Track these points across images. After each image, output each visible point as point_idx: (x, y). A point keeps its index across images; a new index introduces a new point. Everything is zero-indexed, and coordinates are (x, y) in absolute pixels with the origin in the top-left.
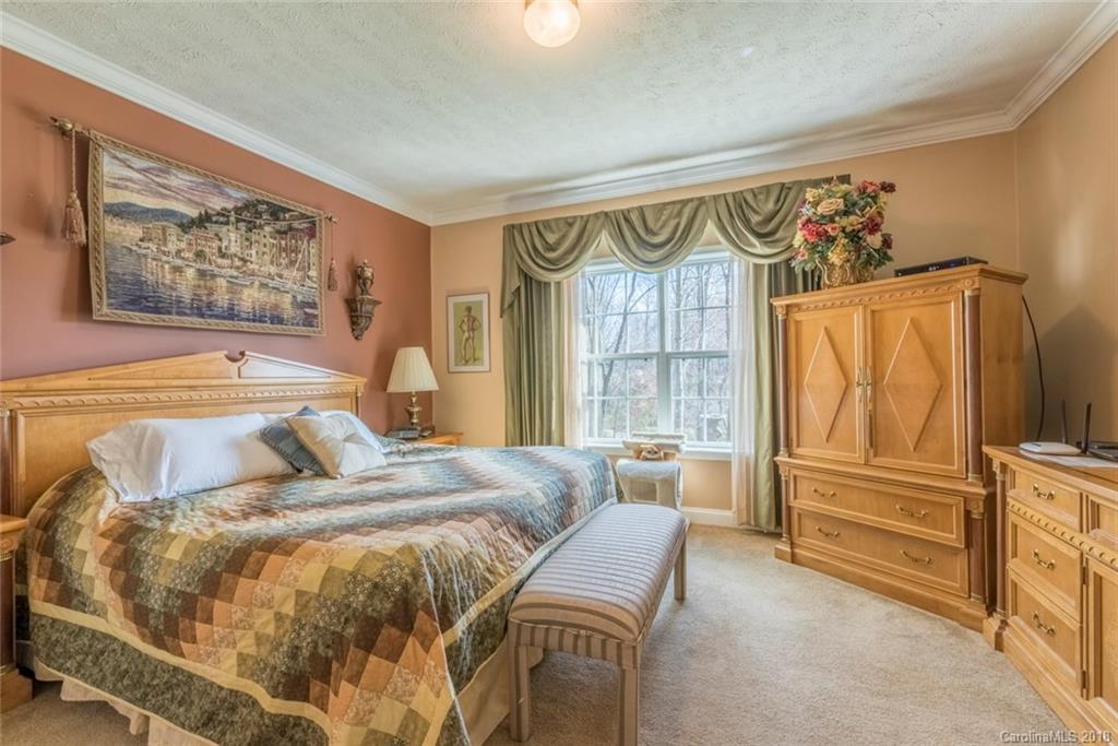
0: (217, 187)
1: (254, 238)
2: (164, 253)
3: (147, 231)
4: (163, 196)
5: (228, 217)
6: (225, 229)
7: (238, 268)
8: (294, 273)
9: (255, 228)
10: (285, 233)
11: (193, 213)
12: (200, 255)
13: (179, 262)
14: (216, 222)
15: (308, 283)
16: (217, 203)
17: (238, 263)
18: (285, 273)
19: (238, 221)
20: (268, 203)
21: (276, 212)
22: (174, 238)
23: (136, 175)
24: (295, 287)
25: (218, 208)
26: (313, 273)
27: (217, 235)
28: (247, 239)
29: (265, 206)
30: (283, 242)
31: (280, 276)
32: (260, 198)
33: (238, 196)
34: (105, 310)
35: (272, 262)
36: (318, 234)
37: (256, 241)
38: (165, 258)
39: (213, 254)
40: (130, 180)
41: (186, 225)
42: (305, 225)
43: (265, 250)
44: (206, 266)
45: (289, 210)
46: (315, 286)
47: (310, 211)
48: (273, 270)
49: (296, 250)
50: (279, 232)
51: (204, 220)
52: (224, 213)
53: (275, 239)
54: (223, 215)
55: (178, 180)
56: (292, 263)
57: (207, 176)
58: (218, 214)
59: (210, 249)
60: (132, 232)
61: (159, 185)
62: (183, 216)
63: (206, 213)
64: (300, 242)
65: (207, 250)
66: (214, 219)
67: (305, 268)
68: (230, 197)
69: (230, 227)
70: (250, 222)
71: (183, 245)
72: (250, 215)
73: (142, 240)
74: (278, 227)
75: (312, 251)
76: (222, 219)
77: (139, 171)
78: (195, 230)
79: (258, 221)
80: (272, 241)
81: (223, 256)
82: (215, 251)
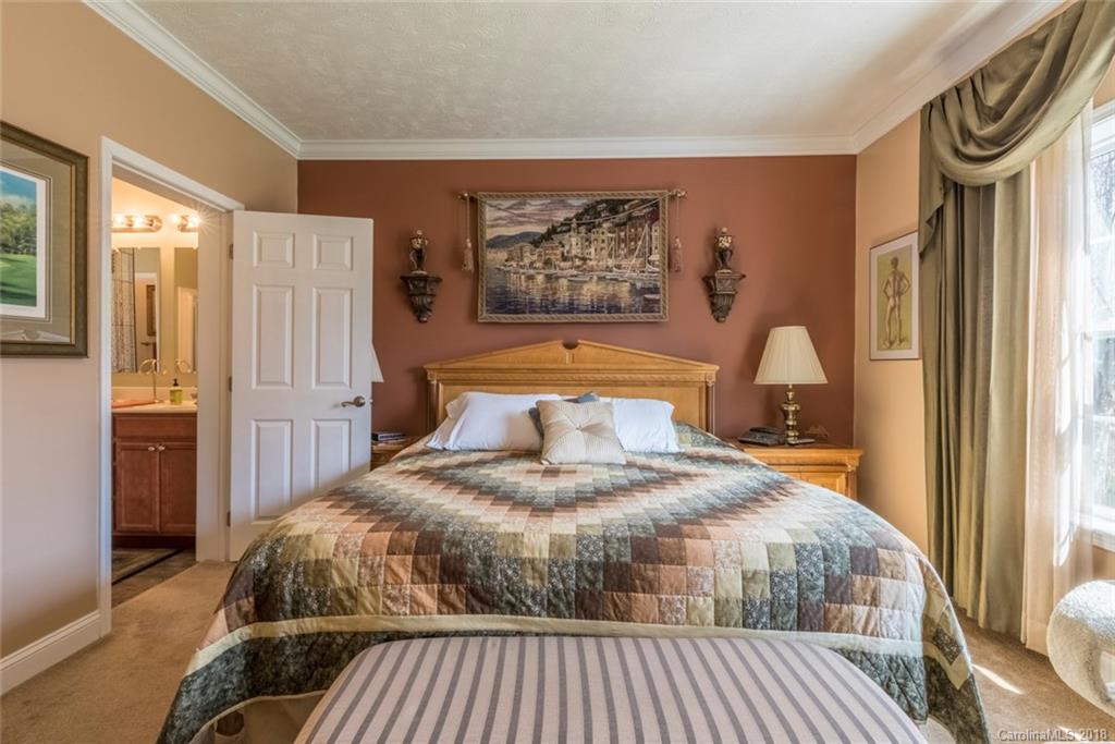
0: (562, 202)
1: (593, 237)
2: (522, 267)
3: (510, 253)
4: (521, 223)
5: (570, 225)
6: (567, 236)
7: (578, 267)
8: (634, 261)
9: (594, 227)
10: (625, 224)
11: (542, 229)
12: (548, 263)
13: (532, 272)
14: (561, 232)
15: (650, 268)
16: (561, 216)
17: (578, 262)
18: (624, 263)
19: (579, 225)
20: (606, 201)
21: (614, 207)
22: (528, 254)
23: (503, 214)
24: (634, 274)
25: (562, 220)
26: (655, 257)
27: (560, 243)
28: (587, 240)
29: (604, 205)
30: (622, 234)
31: (619, 267)
32: (598, 199)
33: (578, 203)
34: (485, 315)
35: (610, 256)
36: (661, 215)
37: (596, 240)
38: (522, 271)
39: (557, 260)
40: (500, 218)
41: (537, 241)
42: (647, 210)
43: (602, 245)
44: (552, 271)
45: (629, 201)
46: (657, 270)
47: (650, 195)
48: (611, 262)
49: (635, 239)
50: (618, 225)
51: (552, 232)
52: (567, 223)
53: (614, 232)
54: (566, 225)
55: (533, 206)
56: (631, 252)
57: (552, 196)
58: (562, 225)
59: (555, 255)
60: (502, 255)
61: (519, 216)
62: (535, 234)
63: (553, 226)
64: (640, 229)
65: (552, 257)
66: (559, 230)
67: (645, 255)
68: (572, 207)
69: (572, 233)
70: (589, 224)
71: (535, 258)
72: (588, 219)
73: (507, 261)
74: (617, 221)
75: (654, 234)
76: (564, 228)
77: (504, 210)
78: (544, 244)
79: (597, 221)
80: (610, 235)
81: (565, 259)
82: (559, 257)
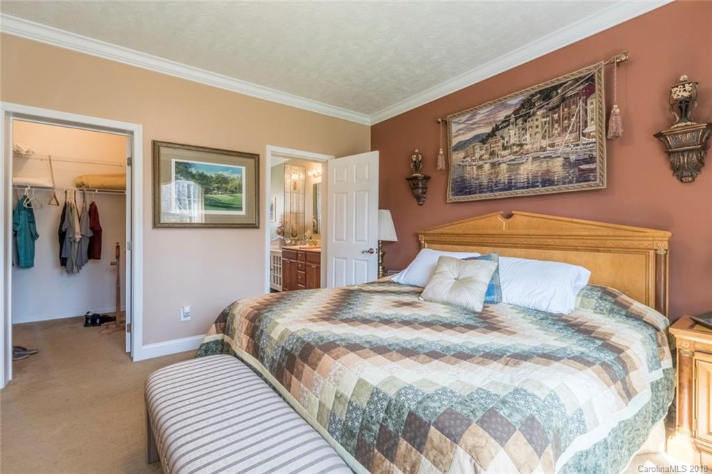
0: (502, 104)
1: (528, 125)
2: (474, 161)
3: (467, 151)
4: (473, 129)
5: (509, 121)
6: (506, 130)
7: (516, 152)
8: (568, 137)
9: (529, 117)
10: (558, 106)
11: (488, 130)
12: (492, 154)
13: (481, 163)
14: (502, 128)
15: (585, 140)
16: (501, 116)
17: (515, 149)
18: (557, 141)
19: (516, 119)
20: (540, 92)
21: (546, 95)
22: (478, 150)
23: (462, 126)
24: (568, 150)
25: (502, 118)
26: (591, 128)
27: (501, 137)
28: (523, 129)
29: (539, 96)
30: (556, 116)
31: (552, 145)
32: (533, 92)
33: (515, 102)
34: (451, 197)
35: (544, 137)
36: (597, 87)
37: (531, 127)
38: (474, 163)
39: (499, 150)
40: (461, 130)
41: (484, 139)
42: (582, 87)
43: (536, 130)
44: (496, 159)
45: (561, 85)
46: (594, 140)
47: (584, 72)
48: (544, 143)
49: (569, 117)
50: (552, 109)
51: (497, 129)
53: (548, 116)
54: (506, 121)
55: (482, 114)
56: (565, 129)
57: (495, 102)
58: (503, 122)
59: (497, 148)
60: (461, 155)
61: (472, 124)
62: (482, 134)
63: (496, 125)
64: (573, 107)
65: (496, 149)
66: (500, 127)
67: (580, 131)
68: (510, 106)
69: (511, 126)
70: (525, 115)
71: (483, 152)
72: (524, 113)
73: (464, 158)
74: (550, 106)
75: (589, 107)
76: (504, 125)
77: (463, 123)
78: (490, 140)
79: (532, 111)
80: (543, 120)
81: (505, 148)
82: (501, 147)
